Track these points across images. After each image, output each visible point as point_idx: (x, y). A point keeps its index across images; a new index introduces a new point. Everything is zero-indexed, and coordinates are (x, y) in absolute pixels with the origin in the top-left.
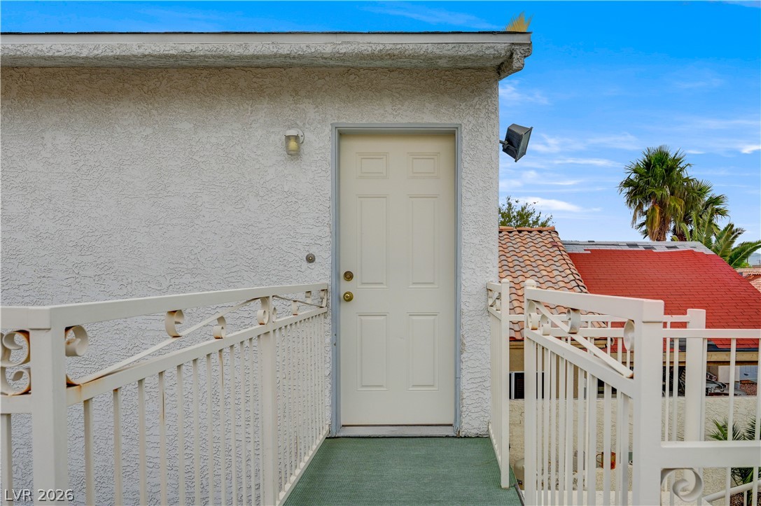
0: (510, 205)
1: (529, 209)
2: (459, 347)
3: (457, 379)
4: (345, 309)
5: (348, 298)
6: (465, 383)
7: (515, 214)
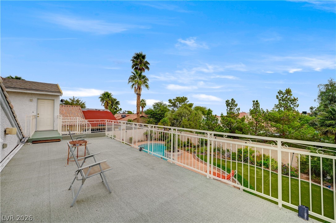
0: (74, 98)
1: (79, 100)
2: (54, 121)
3: (54, 125)
4: (38, 118)
5: (38, 116)
6: (55, 125)
7: (75, 100)
